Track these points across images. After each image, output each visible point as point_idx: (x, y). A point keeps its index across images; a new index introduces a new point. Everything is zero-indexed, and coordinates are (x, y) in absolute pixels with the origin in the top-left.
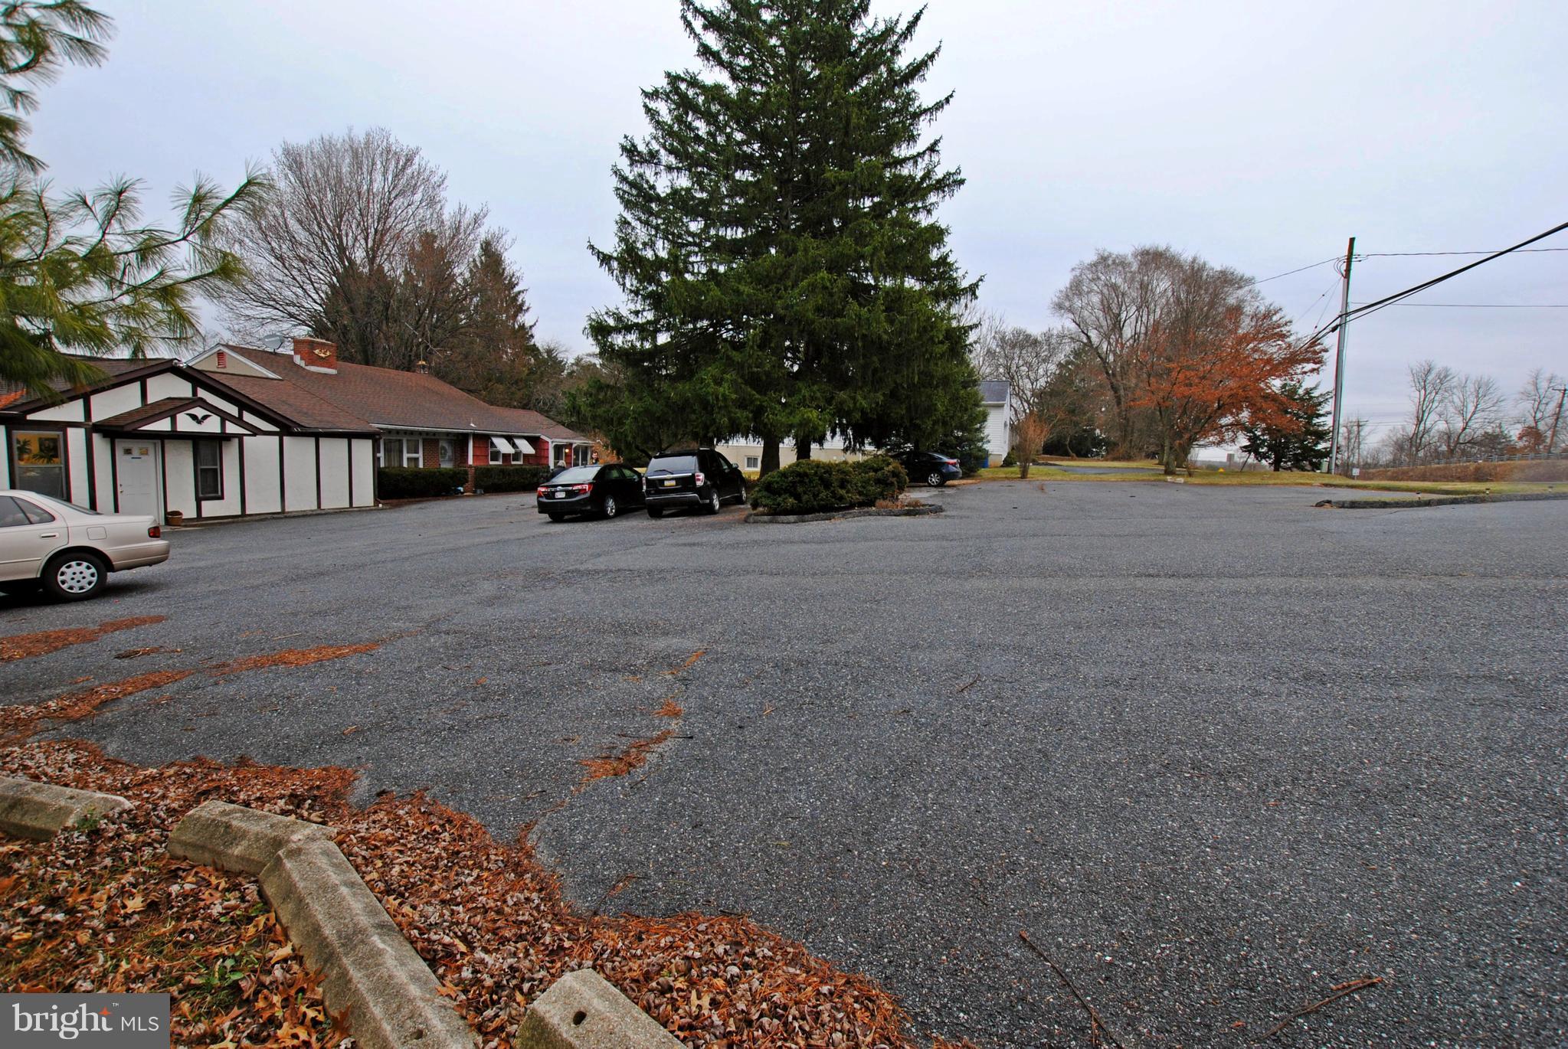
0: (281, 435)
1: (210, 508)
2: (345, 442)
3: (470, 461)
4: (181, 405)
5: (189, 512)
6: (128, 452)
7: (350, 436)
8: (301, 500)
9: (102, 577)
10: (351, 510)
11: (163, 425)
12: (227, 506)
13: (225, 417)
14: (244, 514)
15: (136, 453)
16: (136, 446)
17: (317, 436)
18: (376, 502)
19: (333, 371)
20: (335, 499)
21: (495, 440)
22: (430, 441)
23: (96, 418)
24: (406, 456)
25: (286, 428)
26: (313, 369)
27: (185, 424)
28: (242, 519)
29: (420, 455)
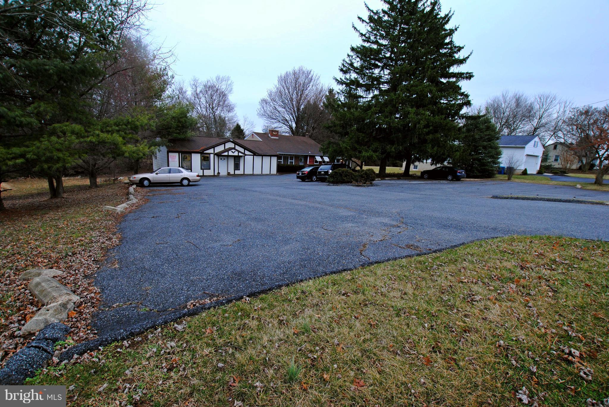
0: (253, 156)
1: (237, 172)
2: (270, 157)
3: (308, 163)
4: (230, 149)
5: (232, 173)
6: (221, 159)
7: (271, 156)
8: (257, 171)
9: (189, 183)
10: (270, 175)
11: (226, 154)
12: (240, 172)
13: (239, 152)
14: (244, 174)
15: (223, 159)
16: (223, 158)
17: (262, 156)
18: (277, 173)
19: (278, 138)
20: (266, 171)
21: (316, 157)
22: (297, 157)
23: (215, 152)
24: (289, 161)
25: (255, 154)
26: (272, 137)
27: (230, 153)
28: (244, 175)
29: (293, 161)
